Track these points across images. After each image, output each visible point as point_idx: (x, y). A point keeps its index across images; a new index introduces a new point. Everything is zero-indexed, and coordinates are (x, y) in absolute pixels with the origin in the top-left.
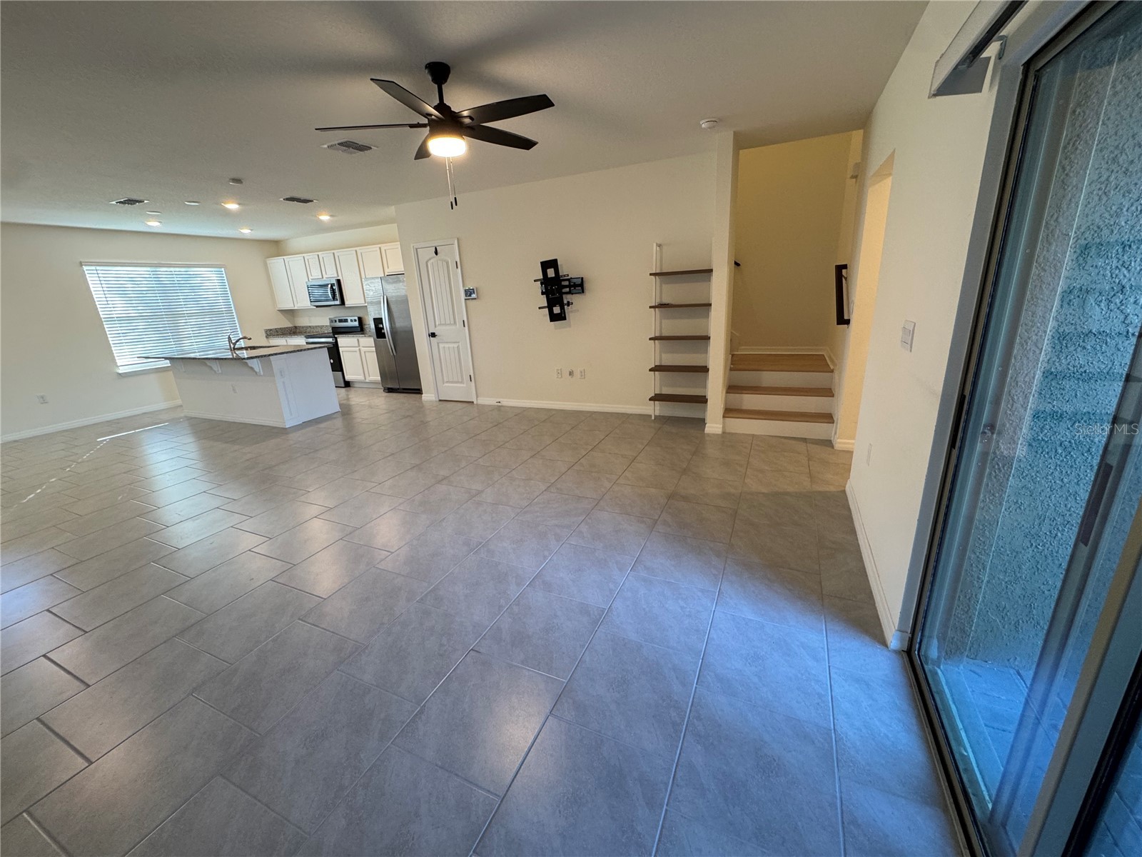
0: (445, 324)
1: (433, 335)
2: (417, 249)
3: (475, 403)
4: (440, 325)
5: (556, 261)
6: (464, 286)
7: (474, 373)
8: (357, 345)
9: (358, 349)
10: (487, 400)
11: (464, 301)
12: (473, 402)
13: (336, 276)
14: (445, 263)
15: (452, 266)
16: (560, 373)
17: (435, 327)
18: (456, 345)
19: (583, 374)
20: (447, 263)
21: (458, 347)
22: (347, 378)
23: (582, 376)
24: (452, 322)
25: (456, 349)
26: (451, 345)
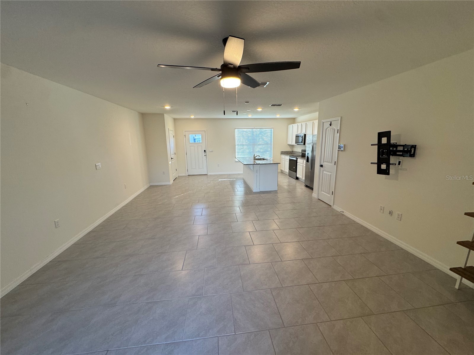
0: (328, 162)
1: (322, 166)
2: (323, 123)
3: (332, 207)
4: (326, 161)
5: (389, 132)
6: (339, 143)
7: (334, 191)
8: (302, 163)
9: (302, 164)
10: (338, 208)
11: (337, 151)
12: (331, 206)
13: (305, 132)
14: (333, 130)
15: (336, 131)
16: (382, 209)
17: (324, 162)
18: (330, 174)
19: (400, 217)
20: (334, 130)
21: (331, 175)
22: (298, 176)
23: (398, 217)
24: (331, 162)
25: (329, 176)
26: (328, 173)
